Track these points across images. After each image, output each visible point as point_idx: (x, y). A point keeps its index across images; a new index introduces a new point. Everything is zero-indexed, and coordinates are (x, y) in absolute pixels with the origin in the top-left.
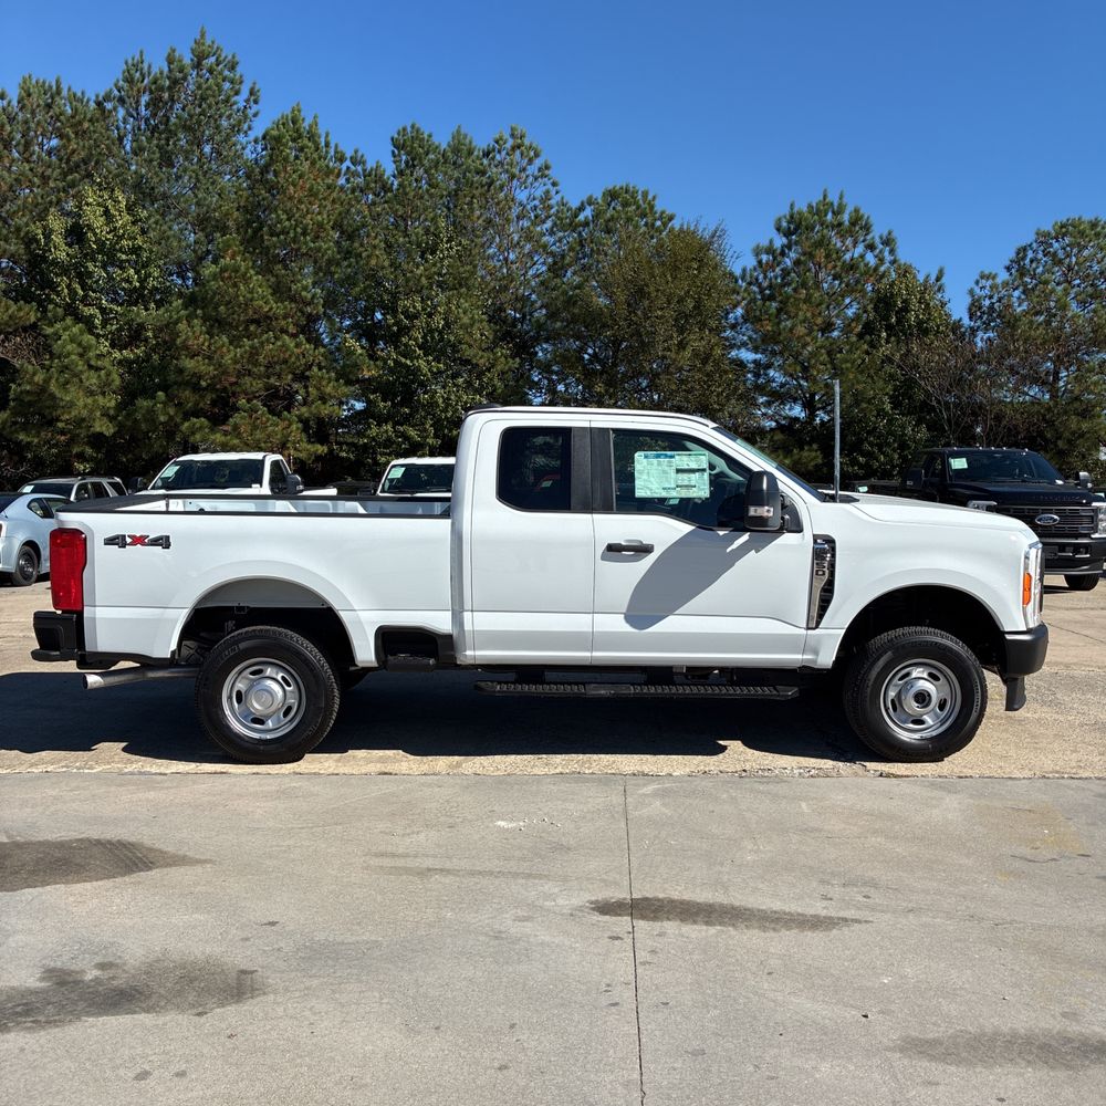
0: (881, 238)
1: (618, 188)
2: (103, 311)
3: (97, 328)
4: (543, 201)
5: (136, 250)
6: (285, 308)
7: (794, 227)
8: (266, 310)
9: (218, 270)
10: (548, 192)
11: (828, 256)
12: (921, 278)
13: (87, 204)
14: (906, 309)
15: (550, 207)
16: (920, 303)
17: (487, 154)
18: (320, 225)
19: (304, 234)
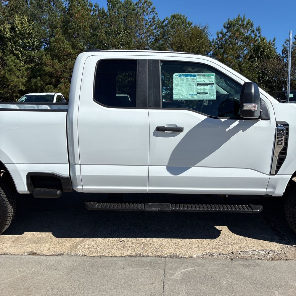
0: (256, 28)
1: (175, 14)
2: (21, 52)
3: (20, 58)
4: (152, 19)
5: (31, 34)
6: (75, 51)
7: (229, 26)
8: (69, 52)
9: (55, 39)
10: (154, 16)
11: (240, 34)
12: (268, 41)
13: (16, 20)
14: (263, 51)
15: (155, 21)
16: (268, 49)
17: (136, 5)
18: (85, 26)
19: (80, 28)
